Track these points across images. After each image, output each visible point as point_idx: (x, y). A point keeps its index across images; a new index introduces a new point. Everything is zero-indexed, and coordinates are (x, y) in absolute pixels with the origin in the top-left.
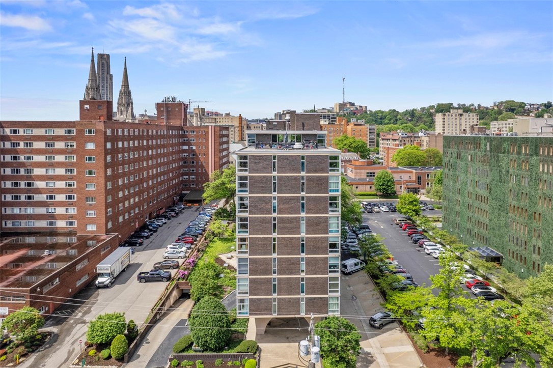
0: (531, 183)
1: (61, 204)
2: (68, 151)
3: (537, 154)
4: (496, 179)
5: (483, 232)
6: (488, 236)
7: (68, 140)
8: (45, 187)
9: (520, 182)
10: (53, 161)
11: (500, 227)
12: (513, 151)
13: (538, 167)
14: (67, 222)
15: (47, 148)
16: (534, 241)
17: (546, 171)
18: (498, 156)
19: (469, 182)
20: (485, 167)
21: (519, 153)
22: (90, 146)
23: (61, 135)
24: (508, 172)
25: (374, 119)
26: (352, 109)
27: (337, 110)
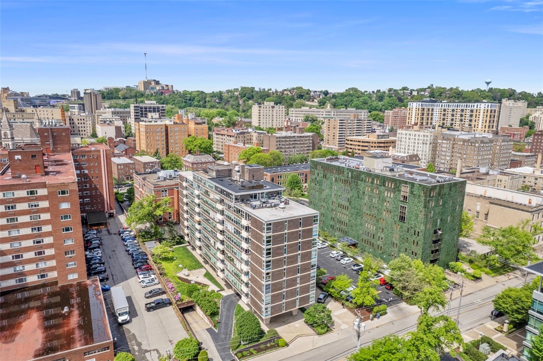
0: (379, 202)
1: (30, 261)
2: (32, 211)
3: (384, 186)
4: (355, 196)
5: (343, 227)
6: (347, 230)
7: (32, 200)
8: (10, 248)
9: (372, 200)
10: (16, 222)
11: (356, 225)
12: (369, 181)
13: (384, 193)
14: (38, 276)
15: (8, 210)
16: (379, 235)
17: (389, 196)
18: (357, 182)
19: (333, 195)
20: (347, 187)
21: (372, 183)
22: (65, 206)
23: (23, 196)
24: (364, 193)
25: (184, 100)
26: (158, 88)
27: (141, 88)
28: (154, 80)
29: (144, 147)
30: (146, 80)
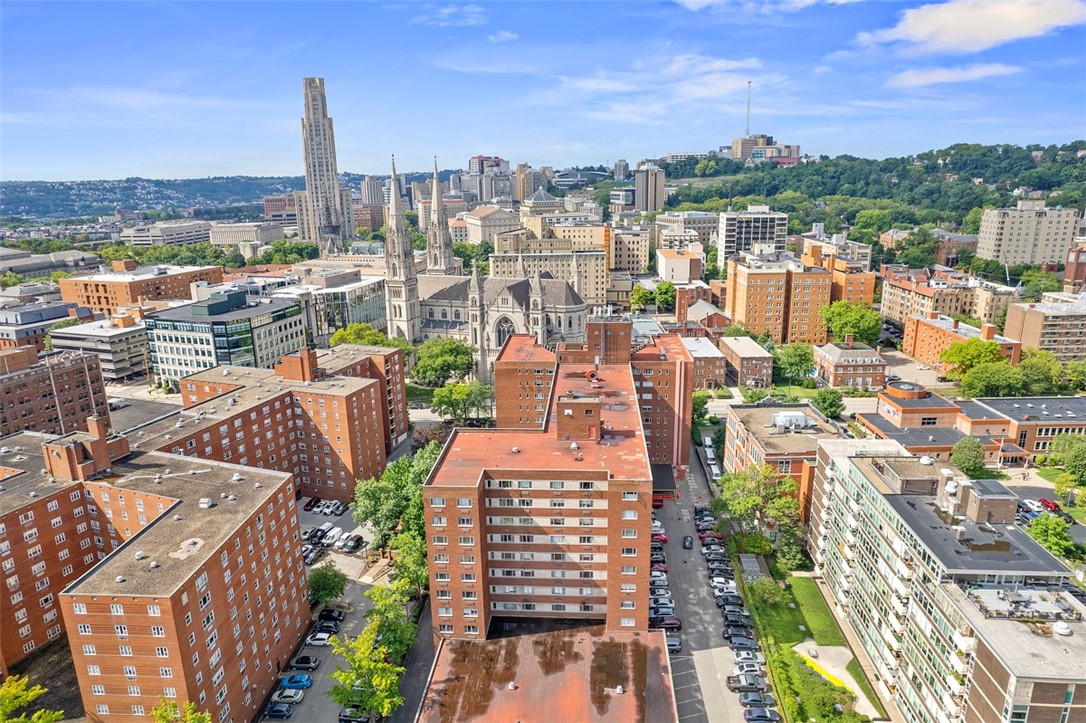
1: (573, 583)
2: (583, 512)
7: (585, 497)
10: (562, 526)
14: (581, 606)
15: (553, 507)
22: (630, 516)
23: (574, 489)
26: (770, 152)
27: (737, 154)
28: (763, 136)
29: (740, 316)
30: (747, 137)
